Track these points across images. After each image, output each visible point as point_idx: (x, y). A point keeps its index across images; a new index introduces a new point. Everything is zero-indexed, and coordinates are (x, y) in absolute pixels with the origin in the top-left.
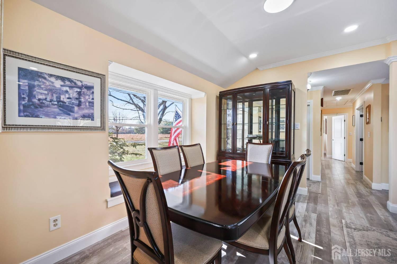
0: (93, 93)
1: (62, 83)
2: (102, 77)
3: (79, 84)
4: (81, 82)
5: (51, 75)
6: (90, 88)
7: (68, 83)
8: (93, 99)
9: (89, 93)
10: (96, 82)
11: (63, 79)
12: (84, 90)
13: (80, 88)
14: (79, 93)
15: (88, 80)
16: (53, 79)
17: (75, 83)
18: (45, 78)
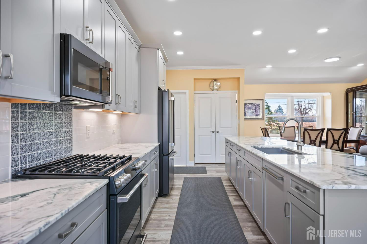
0: (259, 107)
1: (251, 105)
2: (262, 100)
3: (255, 104)
4: (256, 104)
5: (248, 104)
6: (258, 105)
7: (252, 105)
8: (259, 109)
9: (258, 107)
10: (260, 103)
11: (251, 104)
12: (257, 106)
13: (256, 106)
14: (255, 108)
15: (257, 103)
16: (249, 105)
17: (254, 105)
18: (247, 105)
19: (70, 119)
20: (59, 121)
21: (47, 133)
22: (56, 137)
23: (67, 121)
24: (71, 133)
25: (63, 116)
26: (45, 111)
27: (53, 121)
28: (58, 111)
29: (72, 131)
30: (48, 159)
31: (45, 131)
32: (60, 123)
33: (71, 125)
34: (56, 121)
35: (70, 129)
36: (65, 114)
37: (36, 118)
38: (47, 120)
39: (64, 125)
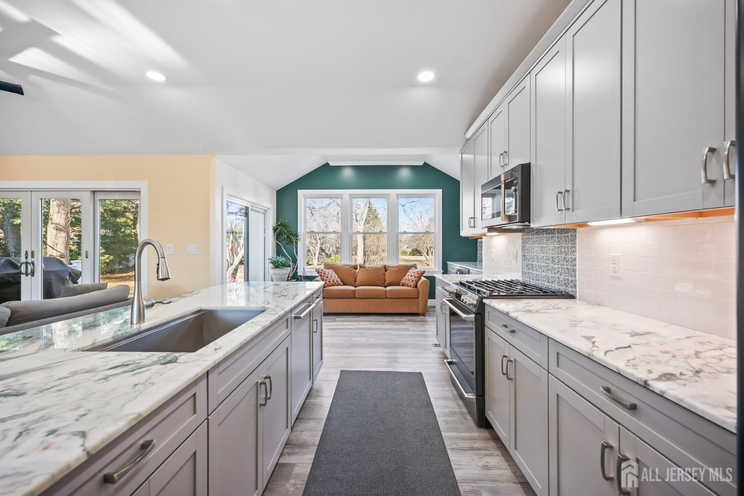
19: (573, 242)
20: (556, 246)
21: (543, 257)
22: (552, 263)
23: (567, 245)
24: (573, 262)
25: (561, 238)
26: (542, 236)
27: (550, 245)
28: (555, 234)
29: (575, 259)
30: (546, 284)
31: (543, 255)
32: (558, 248)
33: (574, 252)
34: (553, 245)
35: (573, 257)
36: (564, 236)
37: (535, 242)
38: (544, 244)
39: (563, 250)
